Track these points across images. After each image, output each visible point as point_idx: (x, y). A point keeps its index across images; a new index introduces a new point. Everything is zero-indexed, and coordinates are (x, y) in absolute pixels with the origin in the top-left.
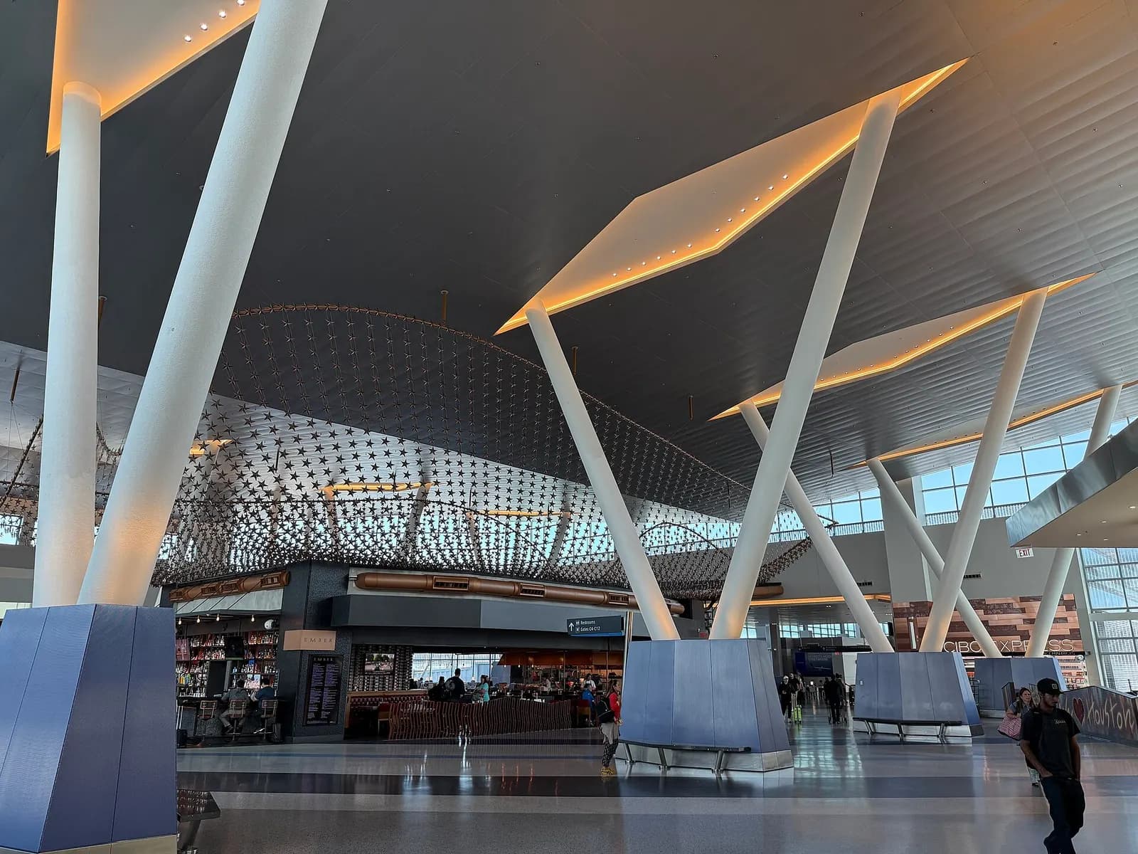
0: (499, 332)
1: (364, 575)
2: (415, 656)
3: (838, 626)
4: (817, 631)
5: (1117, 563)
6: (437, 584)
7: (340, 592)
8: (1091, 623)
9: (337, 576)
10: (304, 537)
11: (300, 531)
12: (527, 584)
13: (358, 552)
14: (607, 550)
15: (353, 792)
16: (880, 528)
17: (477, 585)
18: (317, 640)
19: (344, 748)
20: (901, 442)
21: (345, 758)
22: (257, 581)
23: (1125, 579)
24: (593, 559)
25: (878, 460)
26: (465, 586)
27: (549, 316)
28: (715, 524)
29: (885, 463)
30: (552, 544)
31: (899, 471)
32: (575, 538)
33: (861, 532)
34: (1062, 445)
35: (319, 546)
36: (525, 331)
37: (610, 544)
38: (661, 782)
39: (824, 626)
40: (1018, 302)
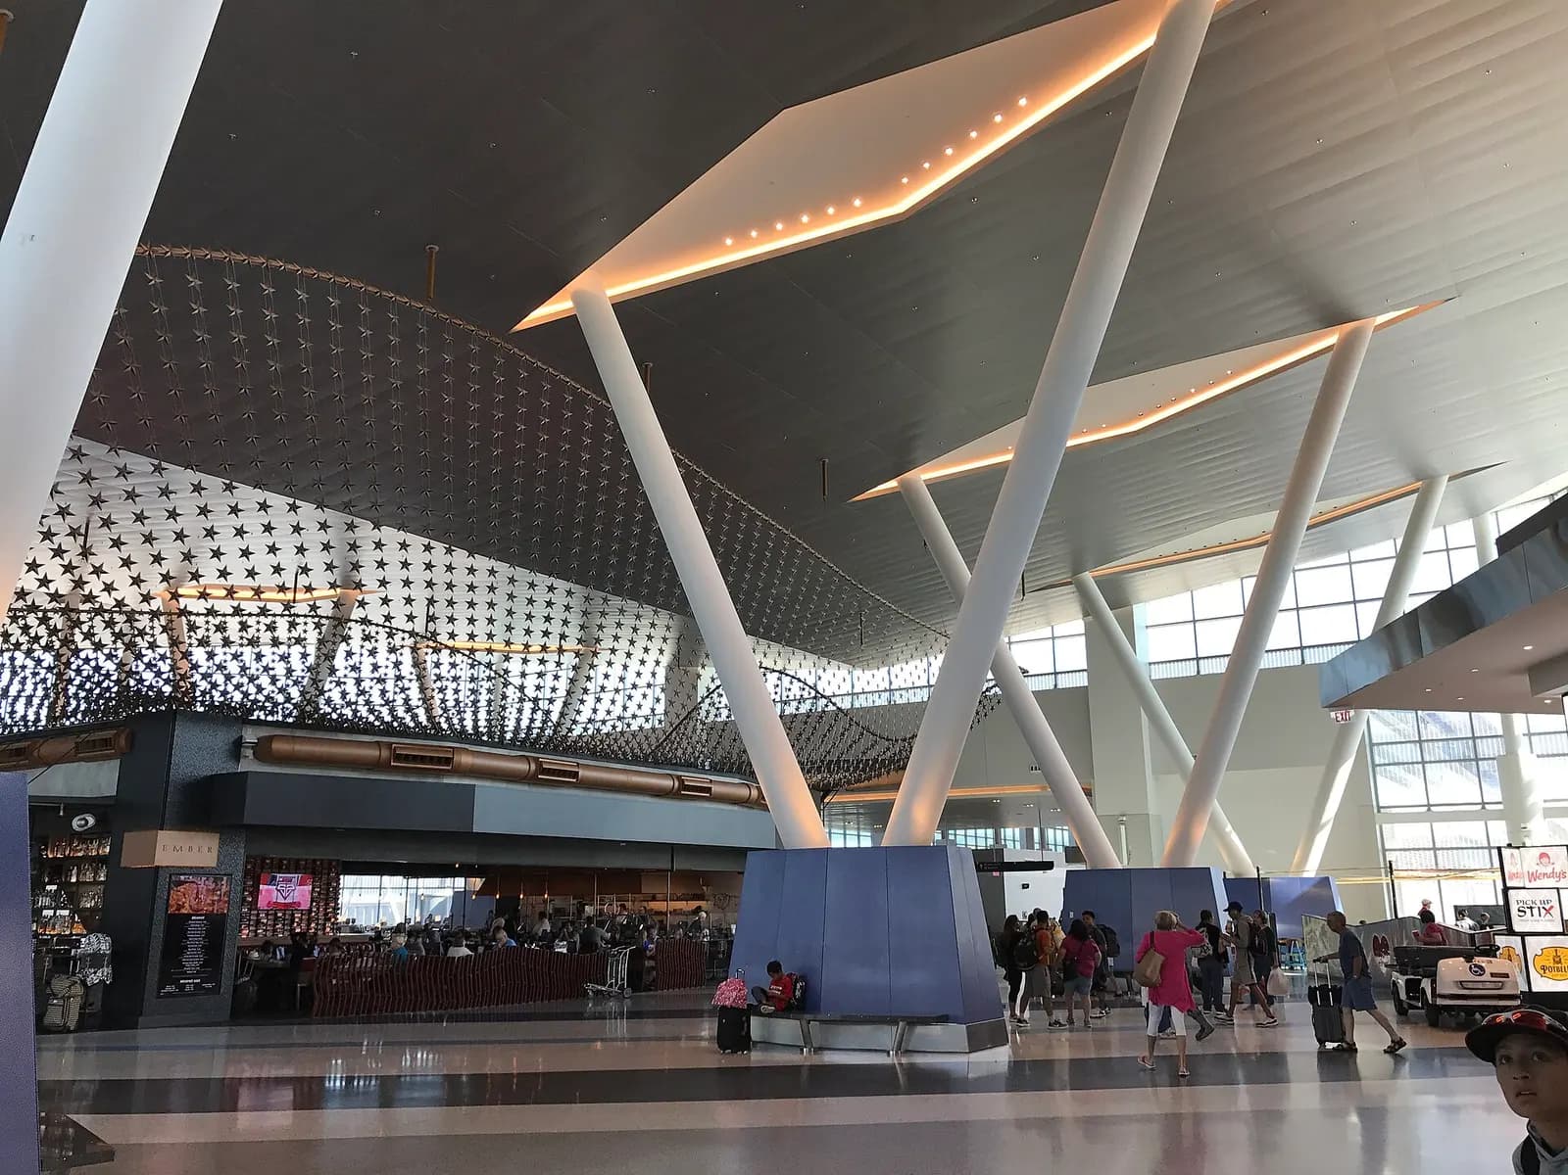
0: (519, 327)
1: (271, 738)
2: (347, 880)
3: (990, 832)
4: (960, 840)
5: (1417, 739)
6: (398, 758)
7: (226, 767)
8: (1377, 827)
9: (222, 738)
10: (169, 668)
11: (163, 658)
12: (550, 761)
13: (263, 699)
14: (653, 710)
15: (235, 1109)
16: (1082, 680)
17: (466, 760)
18: (186, 848)
19: (221, 1035)
20: (1125, 550)
21: (223, 1050)
22: (68, 745)
23: (1427, 762)
24: (629, 725)
25: (1088, 577)
26: (448, 761)
27: (612, 305)
28: (836, 671)
29: (1099, 582)
30: (563, 699)
31: (1119, 596)
32: (635, 686)
33: (1052, 687)
34: (1350, 563)
35: (194, 685)
36: (569, 327)
37: (658, 700)
38: (805, 1074)
39: (971, 832)
40: (1331, 339)
